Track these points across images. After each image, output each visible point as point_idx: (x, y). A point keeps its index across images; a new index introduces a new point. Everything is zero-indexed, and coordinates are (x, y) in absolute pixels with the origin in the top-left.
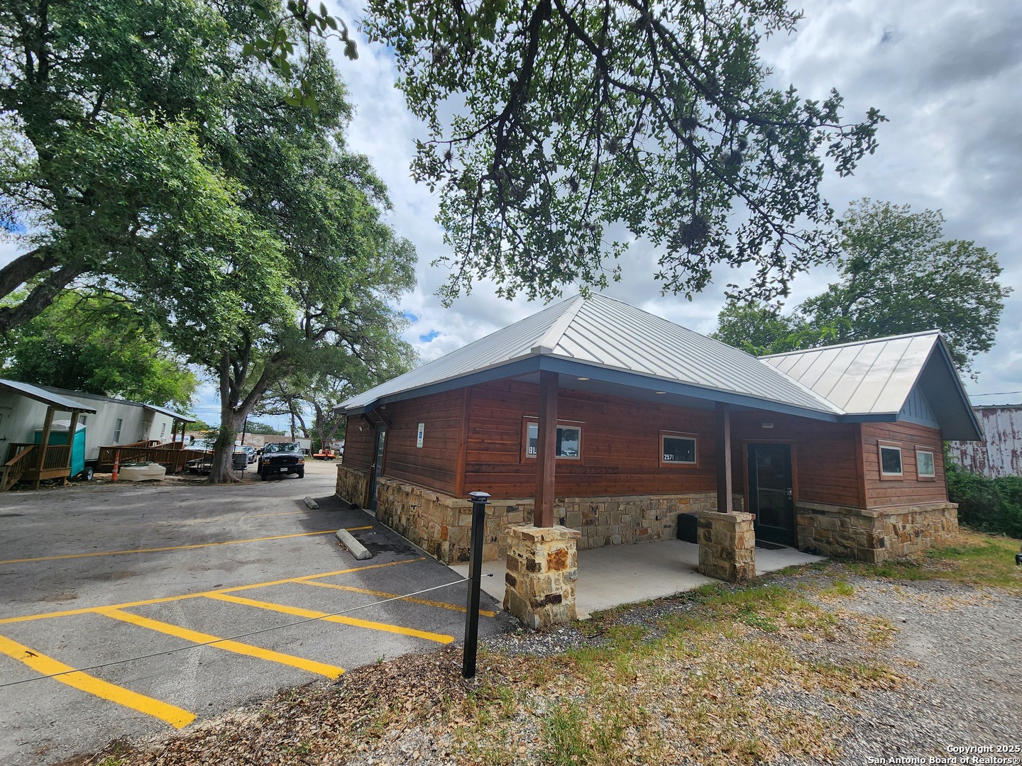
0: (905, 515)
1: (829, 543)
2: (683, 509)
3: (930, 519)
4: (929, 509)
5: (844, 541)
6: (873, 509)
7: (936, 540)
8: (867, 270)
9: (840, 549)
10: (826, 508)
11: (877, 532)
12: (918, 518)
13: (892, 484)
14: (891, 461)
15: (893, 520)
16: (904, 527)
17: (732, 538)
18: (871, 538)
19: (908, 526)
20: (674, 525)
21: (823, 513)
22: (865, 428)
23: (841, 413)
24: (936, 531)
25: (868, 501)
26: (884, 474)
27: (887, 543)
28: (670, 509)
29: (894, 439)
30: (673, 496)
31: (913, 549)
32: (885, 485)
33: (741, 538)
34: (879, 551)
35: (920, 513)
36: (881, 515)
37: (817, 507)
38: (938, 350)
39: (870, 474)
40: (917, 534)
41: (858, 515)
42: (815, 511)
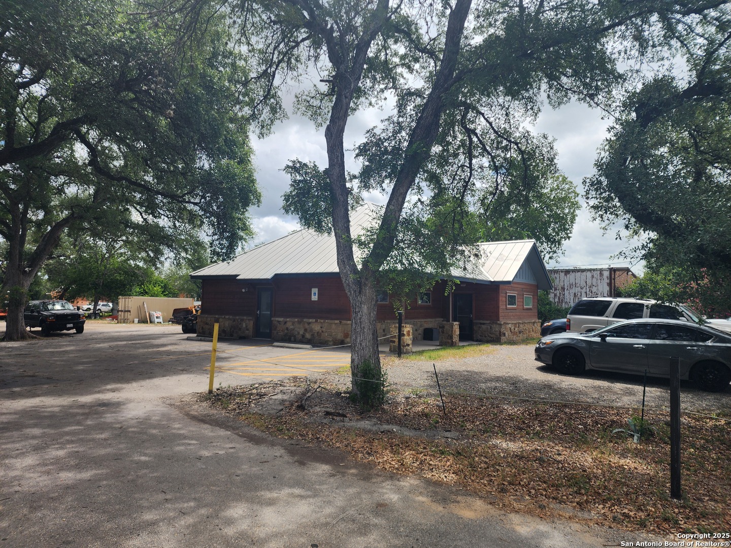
0: (515, 324)
1: (485, 337)
2: (427, 326)
3: (527, 326)
4: (526, 322)
5: (491, 335)
6: (502, 321)
7: (529, 336)
8: (505, 219)
9: (489, 339)
10: (485, 322)
11: (502, 330)
12: (521, 326)
13: (512, 311)
14: (512, 300)
15: (510, 326)
16: (514, 329)
17: (452, 331)
18: (500, 332)
19: (516, 329)
20: (422, 334)
21: (484, 324)
22: (501, 286)
23: (492, 280)
24: (529, 332)
25: (500, 318)
26: (508, 306)
27: (507, 335)
28: (421, 326)
29: (514, 291)
30: (422, 320)
31: (518, 338)
32: (508, 311)
33: (455, 331)
34: (503, 338)
35: (523, 323)
36: (505, 323)
37: (481, 321)
38: (534, 248)
39: (502, 307)
40: (520, 332)
41: (496, 323)
42: (481, 324)
